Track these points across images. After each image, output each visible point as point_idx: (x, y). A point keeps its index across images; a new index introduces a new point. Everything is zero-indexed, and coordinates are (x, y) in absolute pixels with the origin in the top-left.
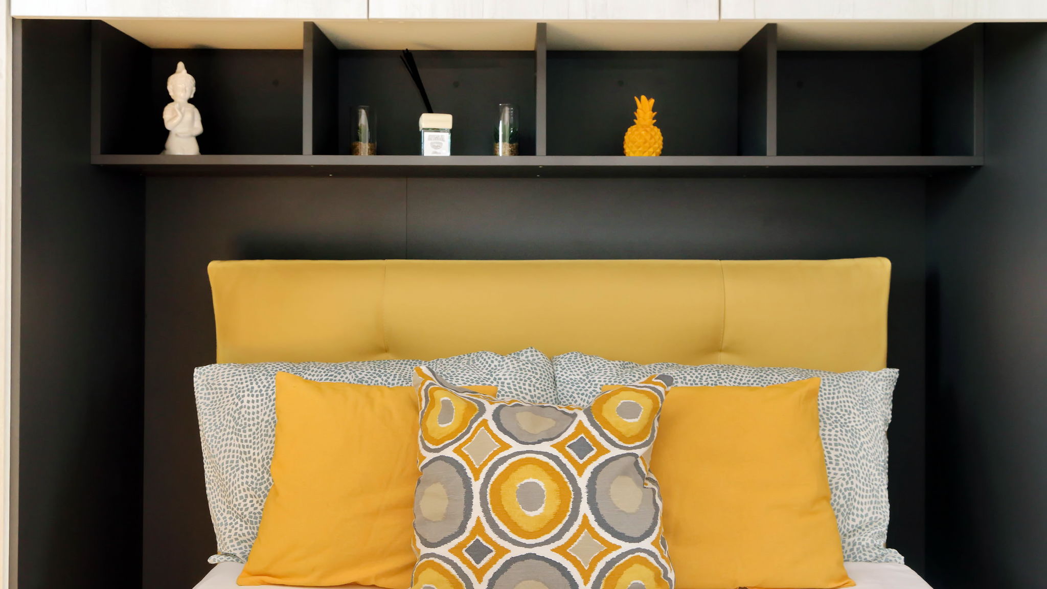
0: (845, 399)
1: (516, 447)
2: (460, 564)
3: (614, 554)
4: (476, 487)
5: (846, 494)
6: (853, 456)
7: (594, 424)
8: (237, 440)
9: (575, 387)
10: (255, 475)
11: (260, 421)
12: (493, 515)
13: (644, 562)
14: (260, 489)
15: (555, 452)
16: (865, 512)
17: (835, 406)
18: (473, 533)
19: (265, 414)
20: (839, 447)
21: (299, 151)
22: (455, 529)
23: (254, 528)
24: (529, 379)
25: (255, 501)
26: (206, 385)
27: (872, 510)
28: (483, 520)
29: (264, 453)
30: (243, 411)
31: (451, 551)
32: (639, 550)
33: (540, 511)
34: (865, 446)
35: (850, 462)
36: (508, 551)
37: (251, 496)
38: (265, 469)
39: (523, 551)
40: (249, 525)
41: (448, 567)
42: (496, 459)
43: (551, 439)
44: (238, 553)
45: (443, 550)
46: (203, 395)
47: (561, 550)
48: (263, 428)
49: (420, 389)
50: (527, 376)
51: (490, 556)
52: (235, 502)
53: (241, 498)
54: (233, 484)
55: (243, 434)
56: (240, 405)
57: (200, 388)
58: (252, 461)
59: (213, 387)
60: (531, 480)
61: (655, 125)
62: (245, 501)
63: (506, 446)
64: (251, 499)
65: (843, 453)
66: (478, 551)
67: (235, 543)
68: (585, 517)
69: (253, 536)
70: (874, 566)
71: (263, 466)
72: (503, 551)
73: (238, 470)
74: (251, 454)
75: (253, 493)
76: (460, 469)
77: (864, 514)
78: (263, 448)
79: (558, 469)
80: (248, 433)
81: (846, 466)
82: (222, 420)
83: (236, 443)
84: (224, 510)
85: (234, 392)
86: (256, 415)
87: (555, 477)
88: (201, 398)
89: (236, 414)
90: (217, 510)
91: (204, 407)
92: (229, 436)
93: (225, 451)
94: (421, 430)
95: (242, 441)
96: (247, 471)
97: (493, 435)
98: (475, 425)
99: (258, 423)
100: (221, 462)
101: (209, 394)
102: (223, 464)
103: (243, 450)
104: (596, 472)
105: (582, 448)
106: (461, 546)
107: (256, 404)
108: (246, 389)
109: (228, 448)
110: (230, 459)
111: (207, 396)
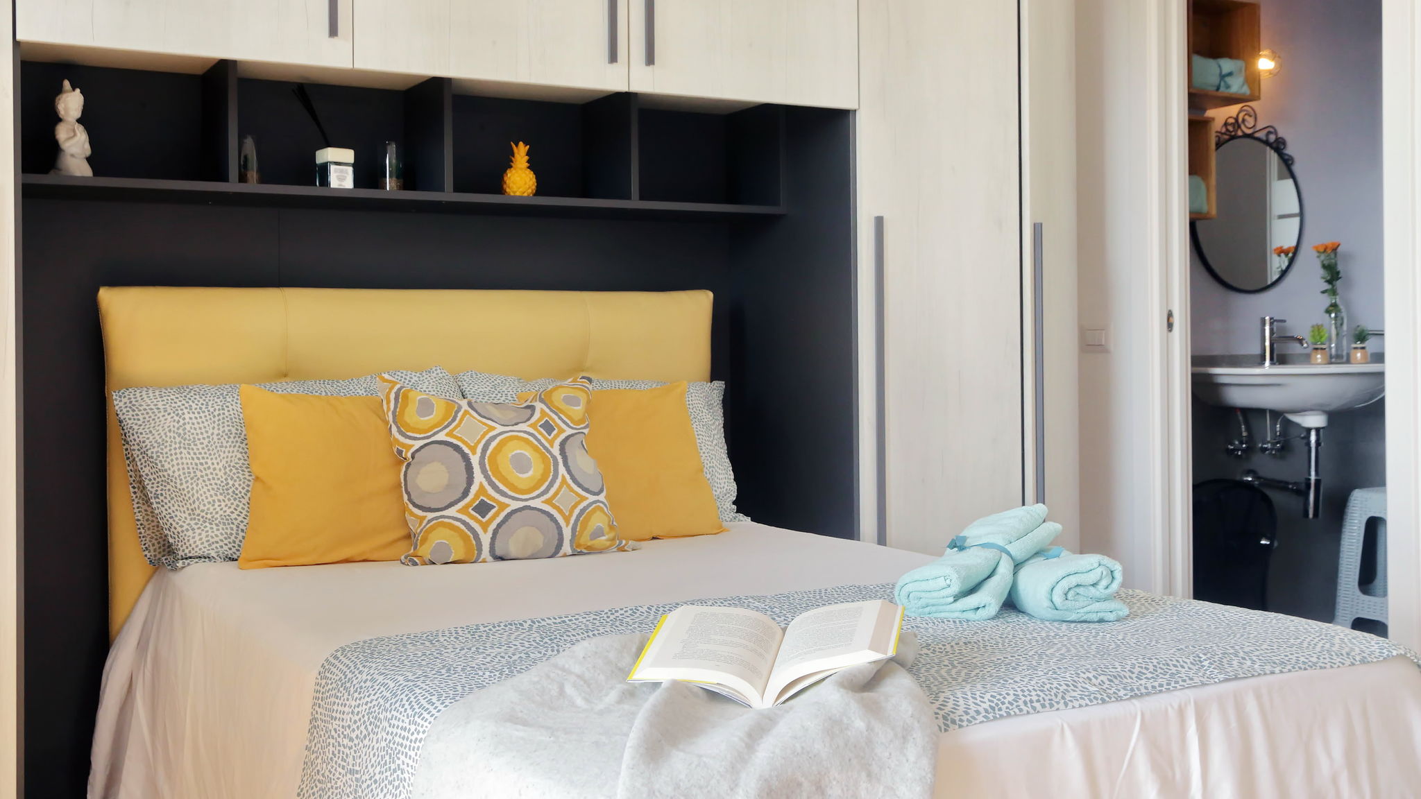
0: (697, 402)
1: (500, 429)
2: (467, 520)
3: (585, 504)
4: (475, 460)
6: (710, 443)
7: (551, 411)
8: (189, 453)
9: (487, 398)
10: (219, 482)
11: (209, 434)
12: (494, 479)
13: (601, 509)
14: (228, 494)
15: (531, 431)
16: (723, 485)
17: (692, 406)
18: (477, 495)
19: (214, 428)
20: (701, 437)
21: (225, 179)
22: (459, 495)
23: (227, 529)
24: (448, 391)
25: (223, 504)
26: (130, 407)
27: (727, 484)
28: (485, 484)
29: (224, 462)
30: (187, 427)
31: (458, 511)
32: (598, 501)
33: (530, 473)
34: (716, 436)
35: (709, 447)
36: (508, 506)
37: (219, 501)
38: (229, 476)
39: (521, 504)
40: (221, 526)
41: (458, 524)
42: (487, 437)
43: (525, 422)
44: (213, 554)
45: (451, 512)
46: (130, 416)
47: (548, 502)
48: (217, 441)
49: (388, 394)
50: (446, 389)
51: (493, 511)
52: (202, 507)
53: (209, 503)
54: (197, 492)
55: (195, 448)
56: (182, 422)
57: (124, 411)
58: (211, 470)
59: (141, 408)
60: (519, 451)
61: (528, 168)
62: (213, 505)
63: (494, 428)
64: (219, 503)
65: (704, 441)
66: (483, 508)
67: (206, 544)
68: (563, 476)
69: (226, 536)
70: (732, 524)
71: (225, 473)
72: (504, 506)
73: (198, 479)
74: (209, 464)
75: (221, 498)
76: (457, 448)
77: (722, 486)
78: (221, 458)
79: (536, 443)
80: (200, 446)
81: (708, 451)
82: (164, 437)
83: (188, 456)
84: (186, 518)
85: (169, 411)
86: (203, 430)
87: (536, 449)
88: (130, 419)
89: (181, 431)
90: (176, 519)
91: (136, 427)
92: (178, 451)
93: (178, 464)
94: (398, 427)
95: (195, 454)
96: (209, 480)
97: (478, 420)
98: (460, 415)
99: (208, 437)
100: (176, 474)
101: (137, 415)
102: (179, 476)
103: (198, 462)
104: (563, 444)
105: (548, 427)
106: (467, 507)
107: (200, 420)
108: (183, 407)
109: (180, 461)
110: (186, 471)
111: (136, 417)
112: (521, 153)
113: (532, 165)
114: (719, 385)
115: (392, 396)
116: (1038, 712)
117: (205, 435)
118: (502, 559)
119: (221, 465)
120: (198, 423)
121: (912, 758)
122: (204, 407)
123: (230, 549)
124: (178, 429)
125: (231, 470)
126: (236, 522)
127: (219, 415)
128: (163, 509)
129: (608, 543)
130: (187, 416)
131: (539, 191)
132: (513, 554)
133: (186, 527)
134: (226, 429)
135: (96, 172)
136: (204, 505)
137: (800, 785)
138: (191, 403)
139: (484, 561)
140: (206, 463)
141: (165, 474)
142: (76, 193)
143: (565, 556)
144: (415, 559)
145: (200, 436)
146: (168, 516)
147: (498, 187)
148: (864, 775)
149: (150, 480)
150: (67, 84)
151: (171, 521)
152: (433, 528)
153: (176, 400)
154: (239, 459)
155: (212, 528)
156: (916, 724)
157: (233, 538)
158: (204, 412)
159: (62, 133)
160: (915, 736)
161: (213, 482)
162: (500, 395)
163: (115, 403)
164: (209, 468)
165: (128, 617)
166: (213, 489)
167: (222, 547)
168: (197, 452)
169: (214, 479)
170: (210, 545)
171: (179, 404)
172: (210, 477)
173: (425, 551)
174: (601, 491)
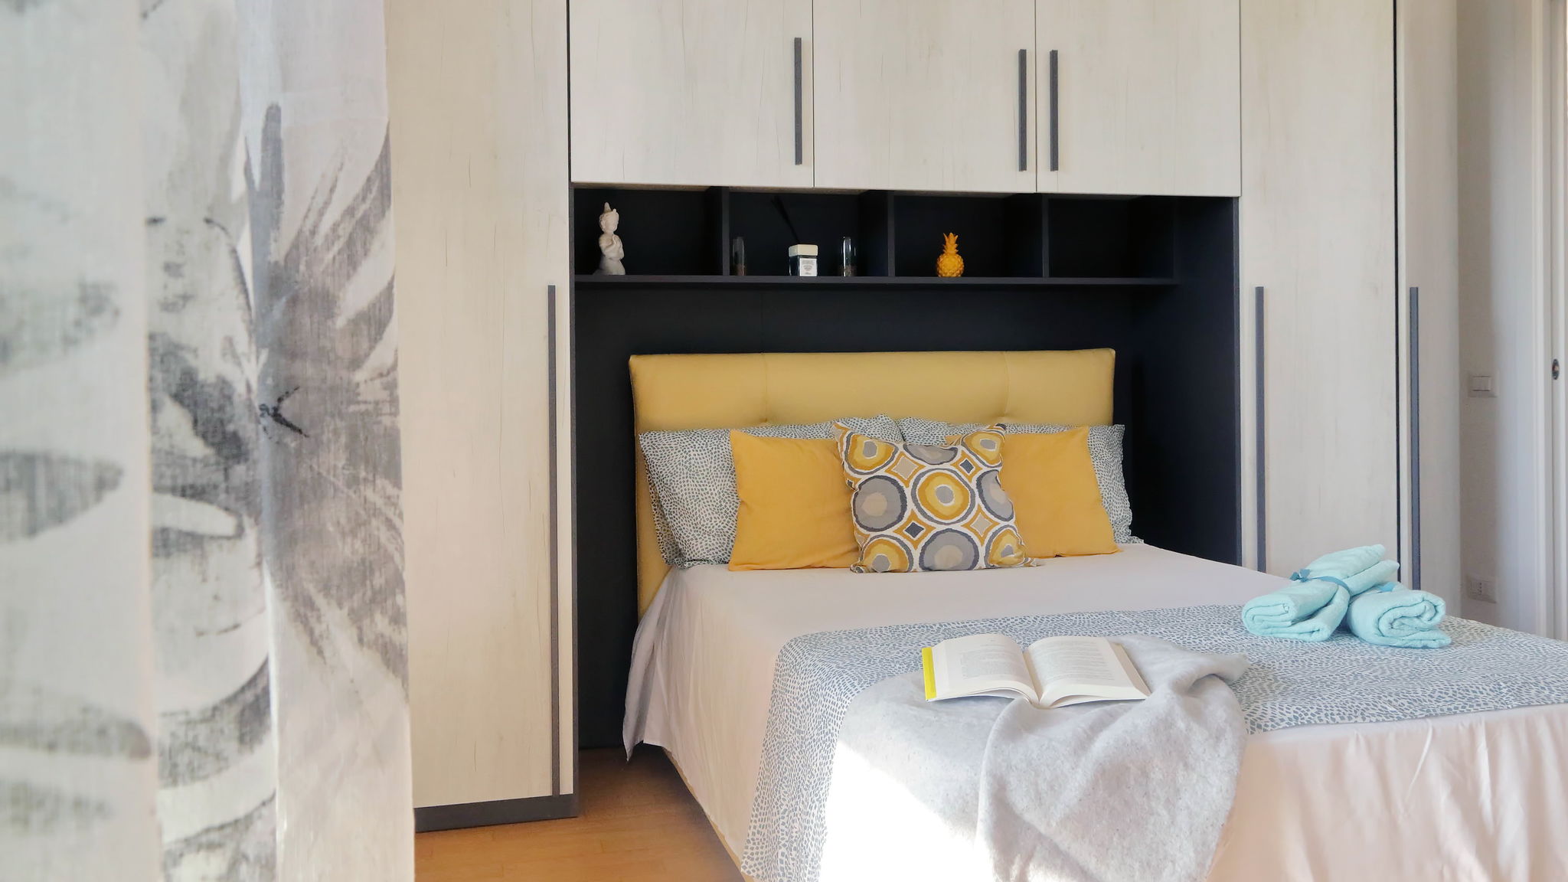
0: (1098, 443)
1: (928, 467)
2: (902, 539)
3: (997, 528)
4: (908, 492)
5: (1108, 500)
6: (1109, 477)
7: (970, 452)
8: (693, 481)
10: (715, 504)
11: (708, 467)
12: (923, 507)
13: (1011, 532)
14: (722, 513)
15: (954, 469)
16: (1119, 512)
17: (1093, 447)
18: (909, 520)
19: (711, 462)
21: (720, 273)
22: (895, 519)
23: (720, 539)
24: (890, 434)
25: (718, 521)
26: (652, 446)
28: (916, 511)
29: (719, 488)
30: (692, 461)
31: (895, 532)
32: (1008, 526)
33: (952, 503)
35: (1108, 480)
36: (934, 528)
37: (715, 518)
38: (722, 499)
39: (944, 527)
40: (716, 537)
41: (894, 542)
42: (918, 474)
43: (949, 462)
44: (710, 558)
45: (889, 532)
46: (652, 453)
47: (966, 526)
48: (714, 472)
49: (842, 438)
50: (889, 432)
51: (922, 532)
52: (703, 523)
53: (708, 519)
54: (699, 511)
55: (698, 477)
56: (688, 458)
57: (647, 448)
58: (710, 495)
59: (660, 447)
60: (943, 485)
61: (957, 253)
62: (711, 521)
63: (923, 467)
64: (715, 520)
66: (914, 530)
67: (705, 551)
68: (979, 505)
69: (720, 545)
70: (1127, 544)
71: (720, 497)
72: (931, 528)
73: (700, 501)
74: (708, 490)
75: (717, 516)
76: (894, 482)
78: (717, 485)
79: (957, 478)
80: (701, 476)
82: (675, 469)
83: (692, 483)
84: (691, 530)
85: (679, 449)
86: (704, 464)
87: (957, 483)
88: (651, 455)
89: (687, 465)
90: (684, 531)
91: (655, 461)
92: (685, 480)
93: (685, 490)
94: (848, 463)
95: (698, 482)
96: (708, 502)
97: (912, 461)
98: (896, 456)
99: (707, 469)
100: (684, 497)
101: (657, 452)
102: (686, 498)
103: (700, 488)
104: (979, 480)
105: (968, 466)
106: (902, 527)
107: (701, 456)
108: (689, 446)
109: (687, 487)
110: (691, 495)
111: (656, 454)
112: (951, 241)
113: (961, 251)
114: (1121, 427)
115: (845, 440)
116: (1338, 723)
117: (705, 468)
118: (929, 569)
119: (716, 490)
120: (700, 459)
121: (1223, 755)
122: (704, 446)
123: (723, 554)
124: (685, 463)
125: (723, 495)
126: (727, 535)
127: (715, 452)
128: (675, 523)
129: (1016, 560)
130: (692, 453)
131: (966, 273)
132: (938, 565)
133: (691, 537)
134: (721, 463)
136: (704, 521)
137: (1128, 768)
138: (695, 443)
139: (915, 571)
140: (706, 489)
141: (676, 496)
142: (614, 286)
143: (980, 569)
144: (861, 568)
145: (702, 469)
146: (678, 529)
147: (933, 271)
148: (1181, 766)
149: (665, 501)
150: (607, 205)
151: (680, 532)
152: (872, 546)
153: (684, 441)
154: (730, 486)
155: (710, 539)
156: (1228, 728)
157: (725, 546)
158: (704, 450)
159: (604, 242)
160: (1226, 737)
161: (710, 503)
162: (932, 437)
163: (641, 442)
164: (708, 493)
165: (652, 601)
166: (711, 509)
167: (717, 553)
168: (699, 481)
169: (711, 501)
170: (708, 551)
171: (687, 444)
172: (709, 500)
173: (869, 561)
174: (1011, 518)
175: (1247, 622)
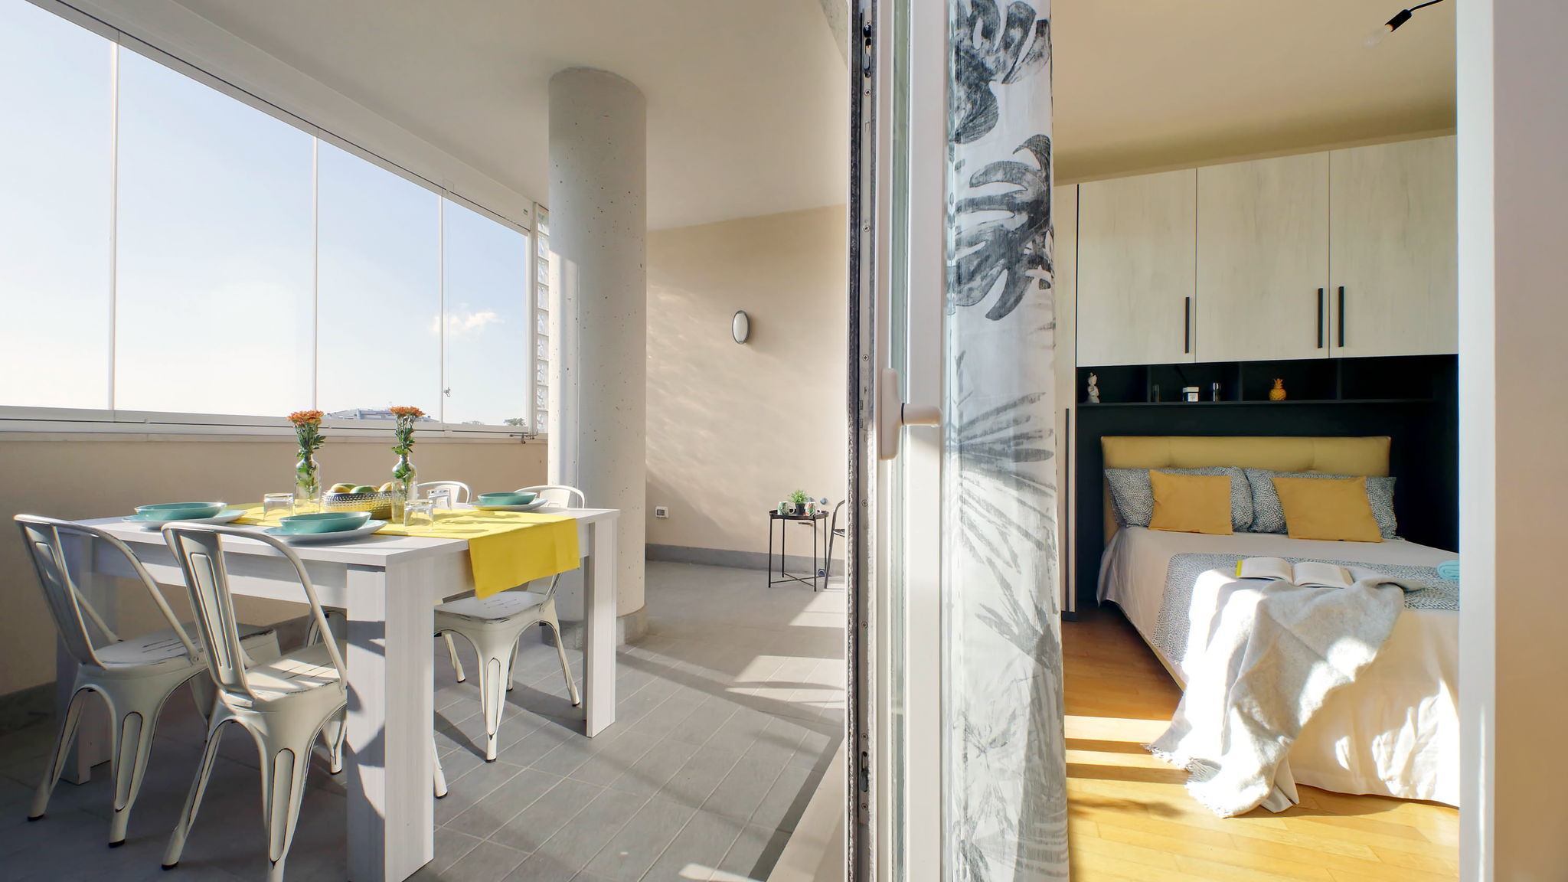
0: (1376, 486)
5: (1379, 516)
6: (1380, 504)
10: (1141, 501)
14: (1145, 505)
16: (1387, 522)
19: (1140, 483)
21: (1146, 401)
23: (1144, 516)
26: (1112, 474)
27: (1391, 522)
29: (1144, 494)
34: (1385, 501)
35: (1381, 507)
38: (1146, 499)
40: (1142, 515)
44: (1139, 524)
48: (1140, 487)
56: (1129, 481)
57: (1109, 475)
59: (1115, 475)
61: (1282, 388)
64: (1141, 507)
65: (1376, 503)
69: (1144, 518)
70: (1392, 540)
71: (1143, 498)
73: (1135, 499)
75: (1143, 506)
78: (1142, 493)
81: (1378, 507)
82: (1122, 485)
83: (1131, 491)
84: (1130, 512)
85: (1125, 477)
88: (1111, 478)
89: (1129, 484)
90: (1127, 512)
91: (1113, 481)
92: (1127, 490)
93: (1127, 494)
100: (1127, 497)
101: (1114, 477)
103: (1134, 493)
110: (1130, 496)
112: (1279, 383)
113: (1284, 387)
114: (1393, 479)
117: (1137, 485)
119: (1142, 495)
120: (1135, 481)
121: (1387, 613)
122: (1137, 476)
123: (1146, 523)
124: (1127, 483)
125: (1146, 497)
126: (1148, 514)
127: (1142, 479)
128: (1122, 507)
130: (1131, 479)
131: (1288, 398)
133: (1130, 515)
134: (1145, 484)
135: (1101, 402)
136: (1137, 508)
137: (1333, 609)
138: (1132, 475)
140: (1137, 494)
141: (1123, 496)
142: (1094, 407)
145: (1135, 485)
146: (1124, 510)
147: (1267, 397)
149: (1117, 497)
150: (1092, 374)
151: (1125, 512)
153: (1127, 473)
154: (1149, 494)
155: (1139, 516)
157: (1147, 519)
158: (1137, 478)
159: (1090, 389)
160: (1390, 606)
161: (1139, 501)
163: (1106, 473)
164: (1138, 496)
165: (1110, 541)
166: (1139, 503)
167: (1143, 522)
168: (1134, 490)
170: (1138, 521)
171: (1128, 475)
172: (1138, 499)
175: (1441, 573)
